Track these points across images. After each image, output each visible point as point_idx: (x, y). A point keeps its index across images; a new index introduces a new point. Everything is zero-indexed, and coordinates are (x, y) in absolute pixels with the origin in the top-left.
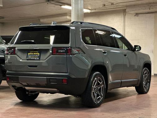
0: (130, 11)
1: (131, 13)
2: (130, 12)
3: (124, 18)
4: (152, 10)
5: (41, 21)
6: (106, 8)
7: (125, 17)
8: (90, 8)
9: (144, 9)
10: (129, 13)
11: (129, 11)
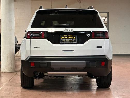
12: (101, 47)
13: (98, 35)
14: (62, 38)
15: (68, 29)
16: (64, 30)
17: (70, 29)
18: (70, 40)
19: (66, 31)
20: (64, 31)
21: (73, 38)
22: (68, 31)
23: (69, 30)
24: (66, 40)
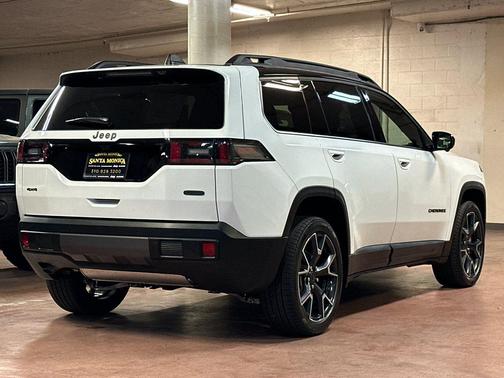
0: (404, 15)
1: (409, 22)
2: (402, 18)
3: (385, 37)
4: (474, 12)
5: (112, 48)
6: (323, 6)
7: (388, 35)
8: (272, 6)
9: (450, 9)
10: (402, 21)
11: (399, 15)
12: (202, 193)
13: (192, 152)
14: (92, 161)
15: (105, 132)
16: (94, 138)
17: (111, 132)
18: (113, 168)
19: (98, 140)
20: (93, 140)
21: (119, 160)
22: (104, 140)
23: (107, 136)
24: (100, 169)
